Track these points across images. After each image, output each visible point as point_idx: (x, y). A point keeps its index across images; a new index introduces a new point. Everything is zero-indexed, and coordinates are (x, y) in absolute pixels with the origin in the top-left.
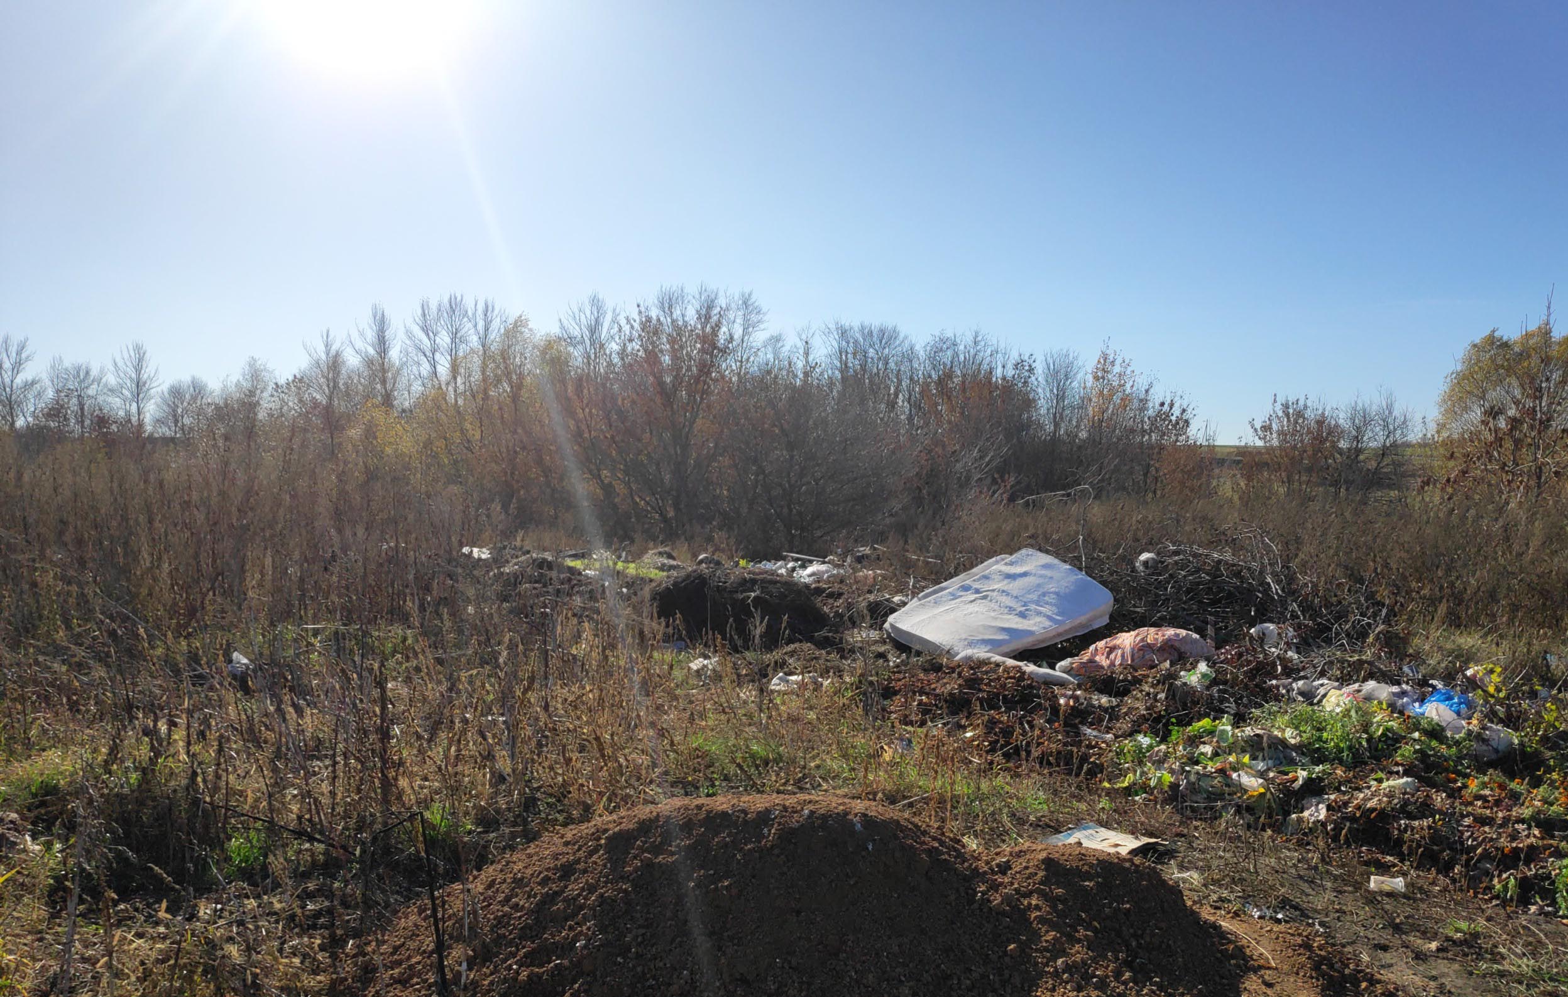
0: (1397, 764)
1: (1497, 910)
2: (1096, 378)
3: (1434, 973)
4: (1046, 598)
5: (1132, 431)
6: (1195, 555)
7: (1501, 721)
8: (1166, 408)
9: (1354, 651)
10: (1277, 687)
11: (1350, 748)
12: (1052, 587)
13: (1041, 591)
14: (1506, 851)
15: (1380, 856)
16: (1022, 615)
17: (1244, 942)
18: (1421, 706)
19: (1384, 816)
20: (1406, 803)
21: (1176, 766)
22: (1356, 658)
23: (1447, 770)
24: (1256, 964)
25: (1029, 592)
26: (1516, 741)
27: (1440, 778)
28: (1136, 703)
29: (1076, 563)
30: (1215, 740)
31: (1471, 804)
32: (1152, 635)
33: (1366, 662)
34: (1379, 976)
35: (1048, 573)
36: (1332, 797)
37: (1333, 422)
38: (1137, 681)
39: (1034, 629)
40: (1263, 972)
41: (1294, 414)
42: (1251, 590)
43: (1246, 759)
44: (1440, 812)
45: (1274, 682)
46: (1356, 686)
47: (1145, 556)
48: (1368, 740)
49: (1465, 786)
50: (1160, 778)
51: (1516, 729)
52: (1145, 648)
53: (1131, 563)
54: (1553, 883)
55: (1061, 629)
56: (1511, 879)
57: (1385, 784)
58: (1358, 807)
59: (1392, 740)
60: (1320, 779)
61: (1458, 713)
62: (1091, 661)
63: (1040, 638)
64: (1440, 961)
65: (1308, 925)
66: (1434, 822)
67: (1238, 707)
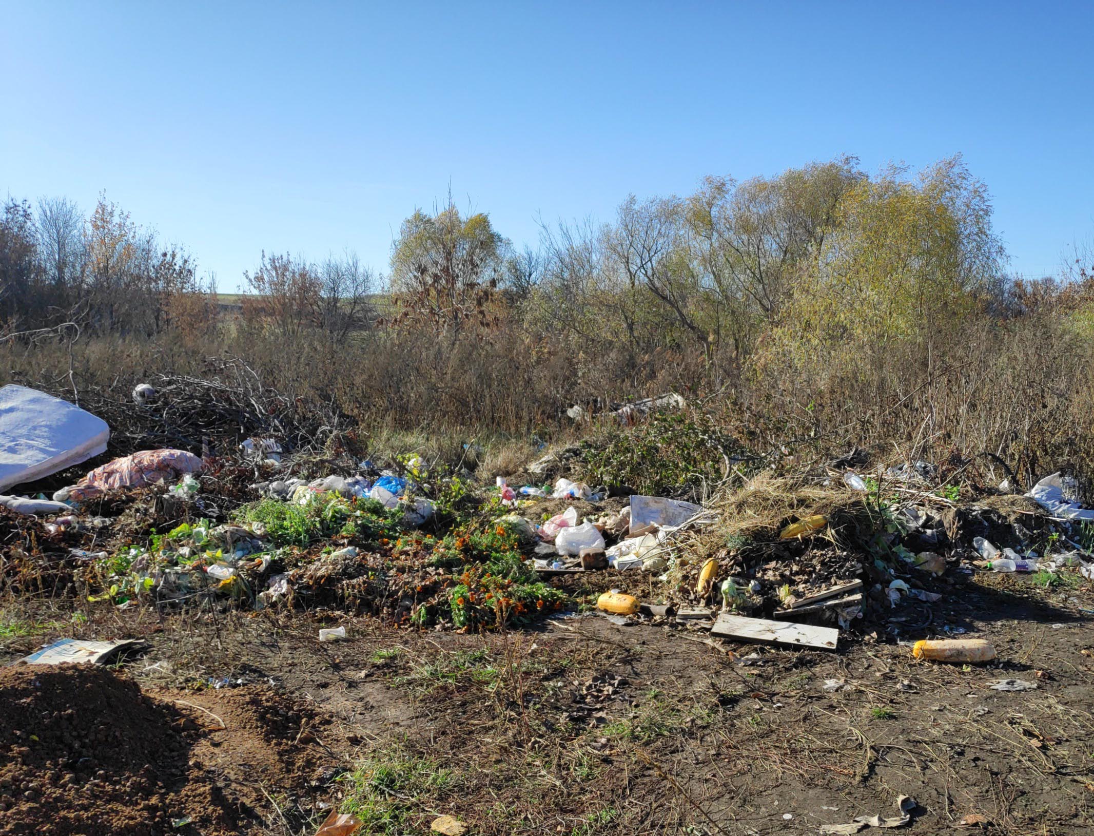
0: (343, 538)
1: (412, 634)
2: (96, 227)
3: (362, 695)
4: (37, 432)
5: (139, 278)
6: (188, 384)
7: (426, 494)
8: (169, 258)
9: (317, 454)
10: (256, 490)
11: (307, 531)
12: (42, 421)
13: (31, 425)
14: (418, 589)
15: (330, 613)
16: (12, 450)
17: (199, 713)
18: (369, 490)
19: (331, 580)
20: (347, 567)
21: (156, 570)
22: (318, 459)
23: (382, 536)
24: (206, 730)
25: (17, 427)
26: (435, 508)
27: (377, 543)
28: (129, 520)
29: (67, 396)
30: (191, 541)
31: (398, 558)
32: (146, 457)
33: (327, 461)
34: (319, 710)
35: (37, 407)
36: (291, 573)
37: (313, 275)
38: (131, 500)
39: (26, 462)
40: (212, 735)
41: (280, 267)
42: (239, 412)
43: (219, 553)
44: (373, 569)
45: (254, 486)
46: (318, 481)
47: (140, 387)
48: (321, 522)
49: (394, 546)
50: (142, 584)
51: (435, 499)
52: (141, 470)
53: (128, 396)
54: (449, 606)
55: (57, 460)
56: (422, 608)
57: (333, 554)
58: (311, 577)
59: (340, 518)
60: (281, 560)
61: (395, 493)
62: (89, 487)
63: (33, 471)
64: (367, 684)
65: (264, 682)
66: (368, 578)
67: (221, 511)
